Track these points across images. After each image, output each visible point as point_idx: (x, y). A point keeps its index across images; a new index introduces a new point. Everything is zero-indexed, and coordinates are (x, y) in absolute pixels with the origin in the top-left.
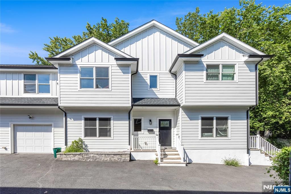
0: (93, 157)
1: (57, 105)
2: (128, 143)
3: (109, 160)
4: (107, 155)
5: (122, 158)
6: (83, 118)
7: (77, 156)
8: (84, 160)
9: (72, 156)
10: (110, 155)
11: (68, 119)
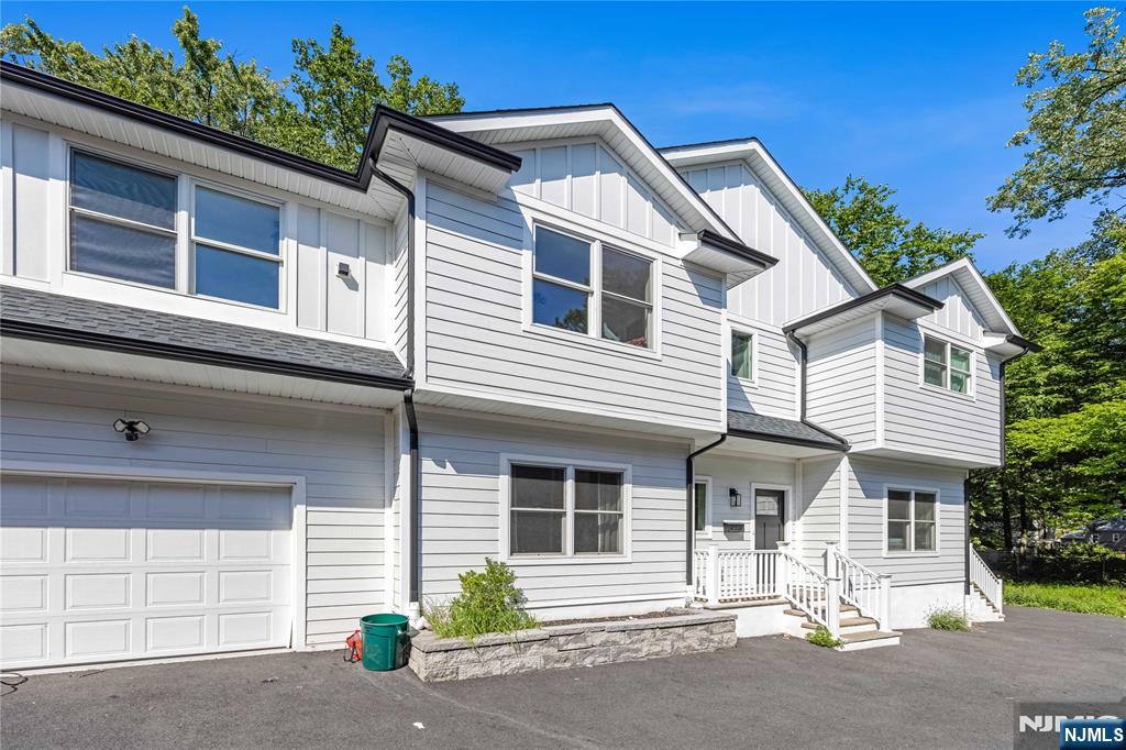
0: (603, 644)
1: (405, 383)
2: (683, 576)
3: (669, 649)
4: (658, 632)
5: (712, 637)
6: (505, 465)
7: (535, 646)
8: (567, 665)
9: (505, 650)
10: (670, 630)
11: (428, 465)
